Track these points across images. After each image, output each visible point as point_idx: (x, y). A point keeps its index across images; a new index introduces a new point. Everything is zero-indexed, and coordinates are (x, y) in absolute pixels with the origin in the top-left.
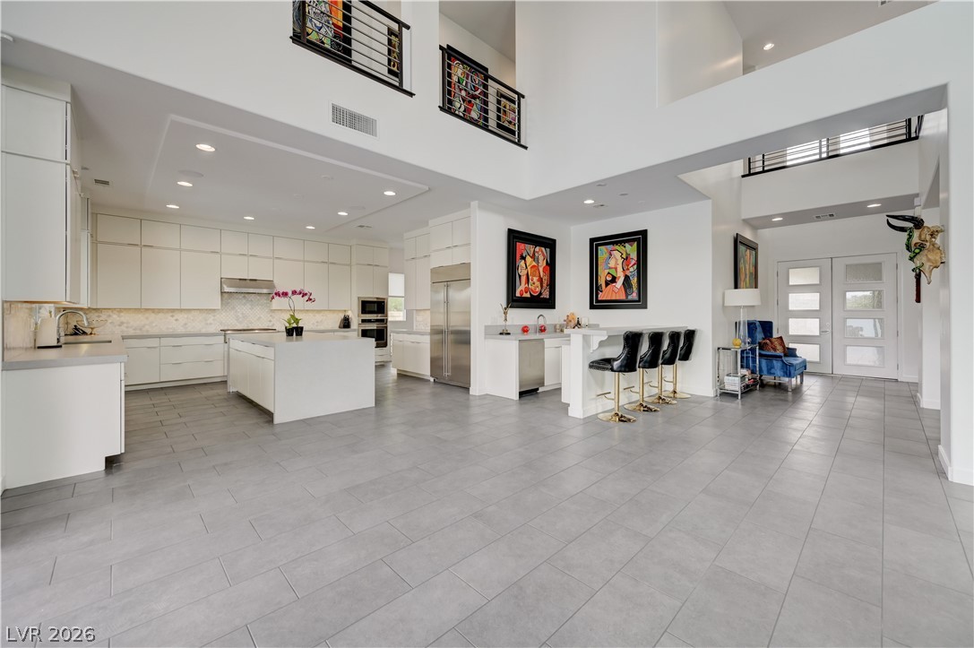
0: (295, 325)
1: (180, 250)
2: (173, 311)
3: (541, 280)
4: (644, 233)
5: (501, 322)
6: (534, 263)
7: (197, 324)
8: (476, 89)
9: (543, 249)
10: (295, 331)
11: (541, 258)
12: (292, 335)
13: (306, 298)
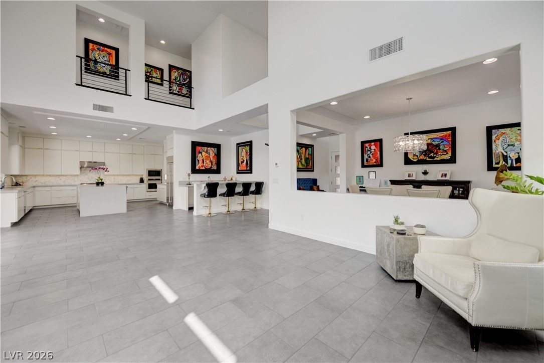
0: (100, 181)
1: (61, 150)
2: (59, 175)
3: (211, 162)
4: (251, 142)
5: (187, 180)
6: (207, 155)
7: (70, 181)
8: (185, 80)
9: (213, 149)
10: (100, 183)
11: (211, 152)
12: (99, 185)
13: (105, 170)
